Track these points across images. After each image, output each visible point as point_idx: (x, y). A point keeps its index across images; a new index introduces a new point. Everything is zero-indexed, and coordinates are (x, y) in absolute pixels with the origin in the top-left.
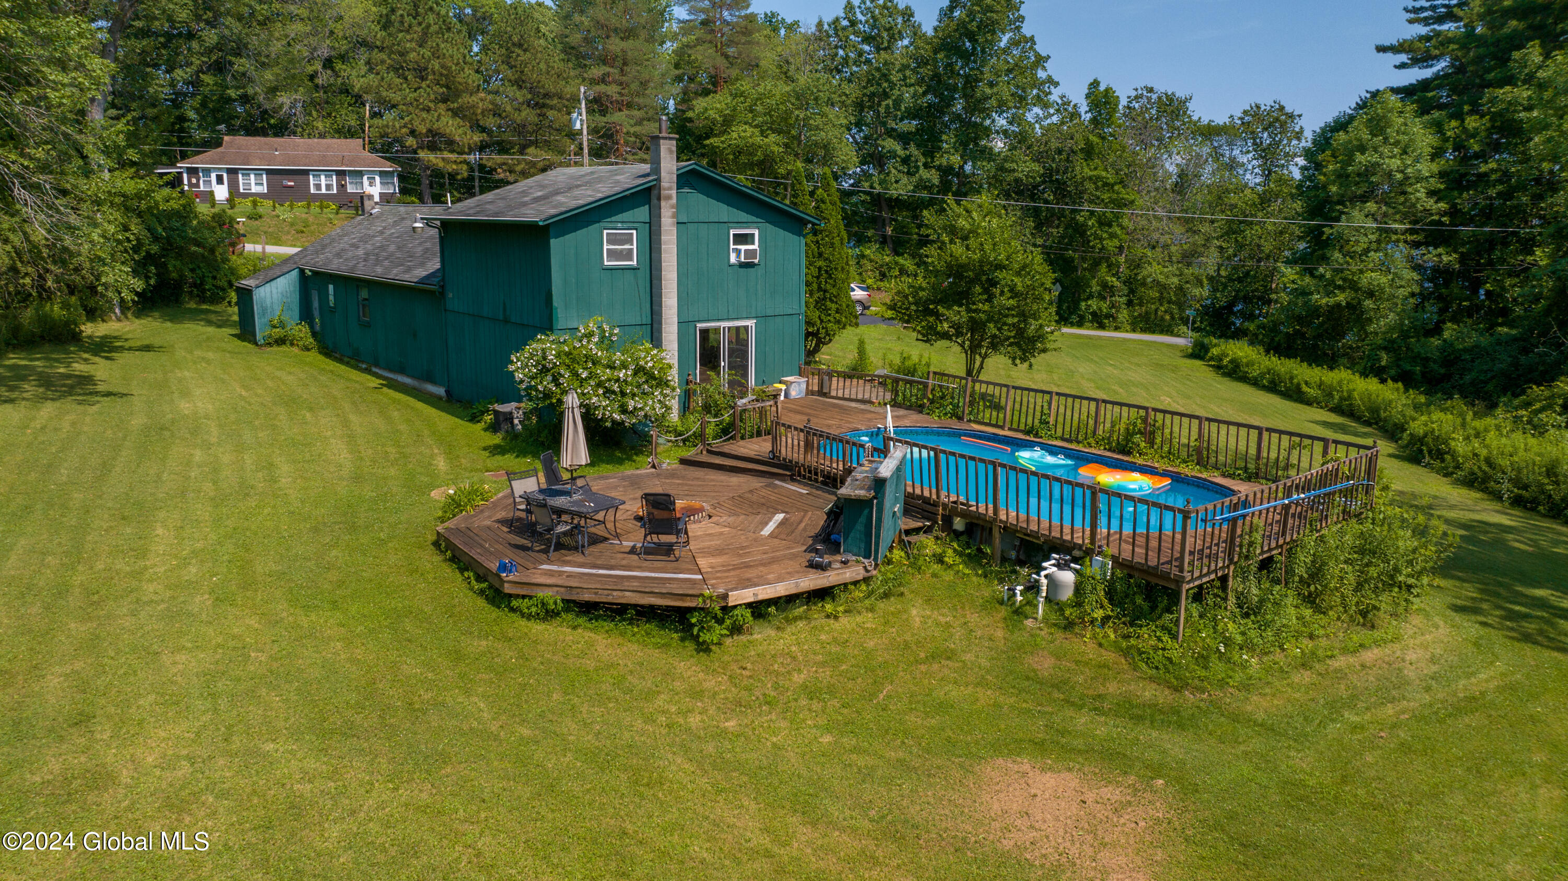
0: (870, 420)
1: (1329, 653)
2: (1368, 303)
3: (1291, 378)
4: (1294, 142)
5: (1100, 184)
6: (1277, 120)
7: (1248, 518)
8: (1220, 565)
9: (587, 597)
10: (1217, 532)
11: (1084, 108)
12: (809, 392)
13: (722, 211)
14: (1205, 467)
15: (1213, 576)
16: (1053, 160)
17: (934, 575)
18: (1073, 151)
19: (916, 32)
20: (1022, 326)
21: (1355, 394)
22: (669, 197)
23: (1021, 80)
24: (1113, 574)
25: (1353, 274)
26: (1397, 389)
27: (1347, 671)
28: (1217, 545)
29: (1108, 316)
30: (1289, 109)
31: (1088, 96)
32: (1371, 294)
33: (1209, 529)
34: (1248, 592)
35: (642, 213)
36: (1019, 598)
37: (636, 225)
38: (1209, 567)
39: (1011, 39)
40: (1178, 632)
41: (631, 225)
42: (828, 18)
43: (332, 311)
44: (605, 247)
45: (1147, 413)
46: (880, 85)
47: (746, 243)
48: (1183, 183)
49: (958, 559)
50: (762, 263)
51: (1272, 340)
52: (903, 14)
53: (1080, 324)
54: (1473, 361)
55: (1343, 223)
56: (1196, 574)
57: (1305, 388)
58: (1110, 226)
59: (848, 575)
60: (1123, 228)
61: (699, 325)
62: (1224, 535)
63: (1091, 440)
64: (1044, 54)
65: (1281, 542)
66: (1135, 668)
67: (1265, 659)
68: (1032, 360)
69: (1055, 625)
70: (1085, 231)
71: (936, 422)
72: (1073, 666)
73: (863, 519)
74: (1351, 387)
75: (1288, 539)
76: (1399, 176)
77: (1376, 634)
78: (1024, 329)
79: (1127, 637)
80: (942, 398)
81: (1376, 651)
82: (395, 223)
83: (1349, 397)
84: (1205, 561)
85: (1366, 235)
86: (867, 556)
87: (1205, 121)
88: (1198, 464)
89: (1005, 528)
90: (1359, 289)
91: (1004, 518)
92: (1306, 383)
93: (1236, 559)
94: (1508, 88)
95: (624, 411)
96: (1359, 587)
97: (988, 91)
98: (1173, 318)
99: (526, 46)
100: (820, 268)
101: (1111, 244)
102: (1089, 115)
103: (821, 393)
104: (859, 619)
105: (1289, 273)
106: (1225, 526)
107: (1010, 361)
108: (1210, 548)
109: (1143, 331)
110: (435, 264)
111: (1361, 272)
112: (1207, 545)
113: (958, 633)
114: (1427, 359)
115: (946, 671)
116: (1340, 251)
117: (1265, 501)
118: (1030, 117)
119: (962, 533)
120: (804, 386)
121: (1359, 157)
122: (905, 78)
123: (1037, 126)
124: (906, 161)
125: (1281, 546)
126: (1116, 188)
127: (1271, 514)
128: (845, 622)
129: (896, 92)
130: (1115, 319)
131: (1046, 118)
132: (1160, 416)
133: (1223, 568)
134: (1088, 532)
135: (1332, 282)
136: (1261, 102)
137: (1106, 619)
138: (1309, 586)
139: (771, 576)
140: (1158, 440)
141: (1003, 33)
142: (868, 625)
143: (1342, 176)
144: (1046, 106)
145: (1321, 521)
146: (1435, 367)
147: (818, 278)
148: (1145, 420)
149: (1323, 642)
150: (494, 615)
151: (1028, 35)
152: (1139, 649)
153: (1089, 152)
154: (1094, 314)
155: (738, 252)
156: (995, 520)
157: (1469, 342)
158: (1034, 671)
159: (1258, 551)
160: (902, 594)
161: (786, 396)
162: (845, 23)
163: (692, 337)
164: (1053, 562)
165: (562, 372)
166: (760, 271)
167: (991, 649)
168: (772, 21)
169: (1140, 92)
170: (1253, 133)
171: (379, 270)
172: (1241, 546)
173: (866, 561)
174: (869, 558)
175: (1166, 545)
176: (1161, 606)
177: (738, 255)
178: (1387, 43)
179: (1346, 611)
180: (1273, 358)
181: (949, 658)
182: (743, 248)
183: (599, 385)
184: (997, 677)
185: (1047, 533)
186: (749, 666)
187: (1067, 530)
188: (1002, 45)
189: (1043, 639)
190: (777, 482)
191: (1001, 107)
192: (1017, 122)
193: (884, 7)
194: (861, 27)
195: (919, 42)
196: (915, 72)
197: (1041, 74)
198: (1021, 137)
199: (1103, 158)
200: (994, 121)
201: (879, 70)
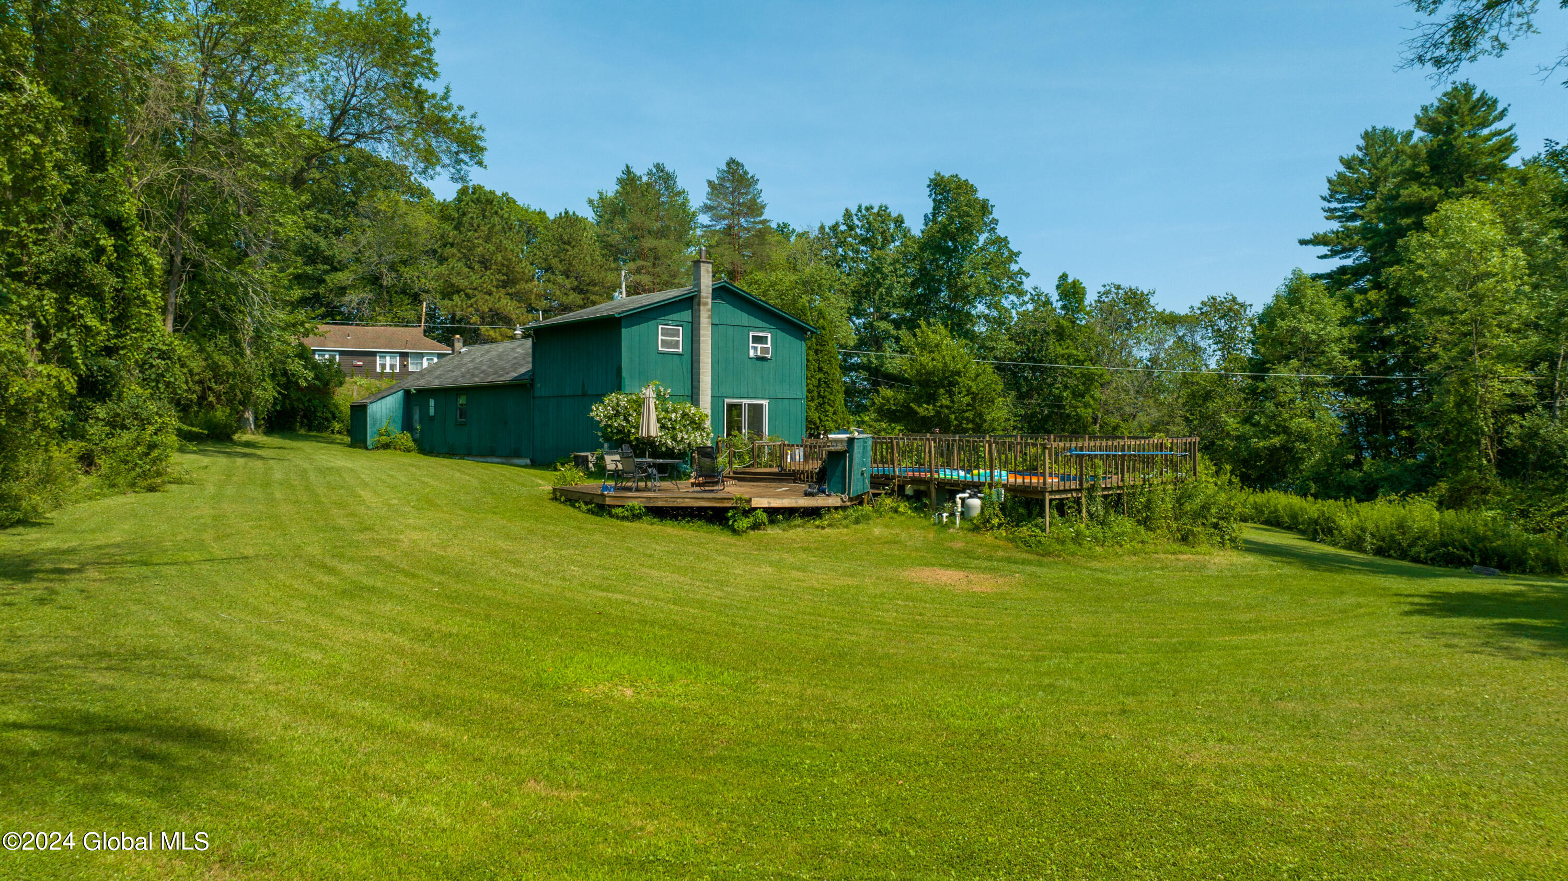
2: (1300, 445)
5: (1071, 361)
6: (1230, 309)
11: (1055, 296)
13: (744, 318)
16: (1029, 340)
18: (1048, 334)
19: (906, 234)
22: (706, 304)
23: (996, 272)
24: (1004, 496)
25: (1285, 420)
31: (1058, 287)
32: (1300, 437)
35: (686, 315)
36: (945, 520)
37: (682, 323)
39: (987, 238)
40: (1046, 528)
41: (679, 323)
42: (829, 223)
43: (432, 419)
44: (660, 338)
46: (874, 276)
47: (762, 343)
49: (907, 509)
50: (774, 359)
52: (896, 221)
58: (1083, 397)
59: (830, 502)
60: (1094, 399)
61: (727, 400)
64: (1015, 250)
69: (967, 530)
70: (1061, 402)
73: (840, 468)
76: (1315, 337)
79: (1013, 533)
82: (482, 355)
85: (1292, 387)
86: (843, 492)
87: (1167, 311)
89: (938, 483)
90: (1290, 433)
94: (1396, 267)
97: (968, 281)
101: (1086, 413)
102: (1060, 303)
104: (838, 531)
110: (526, 367)
113: (904, 535)
116: (1270, 401)
118: (1006, 303)
122: (896, 270)
123: (1014, 312)
126: (1087, 364)
128: (828, 533)
129: (888, 282)
131: (1021, 305)
136: (1216, 294)
141: (980, 233)
142: (843, 537)
144: (1020, 294)
150: (599, 521)
151: (1002, 236)
152: (1020, 538)
153: (1060, 334)
155: (755, 349)
162: (843, 228)
163: (721, 406)
166: (772, 364)
168: (783, 229)
169: (1108, 288)
170: (1211, 321)
171: (477, 379)
173: (843, 495)
174: (845, 493)
176: (1034, 512)
177: (756, 351)
178: (1308, 237)
181: (896, 543)
182: (759, 346)
188: (980, 244)
189: (959, 538)
190: (784, 484)
191: (980, 294)
192: (996, 308)
193: (878, 214)
194: (858, 231)
195: (909, 243)
196: (904, 266)
197: (1014, 267)
198: (999, 321)
199: (1074, 339)
200: (976, 307)
201: (873, 264)
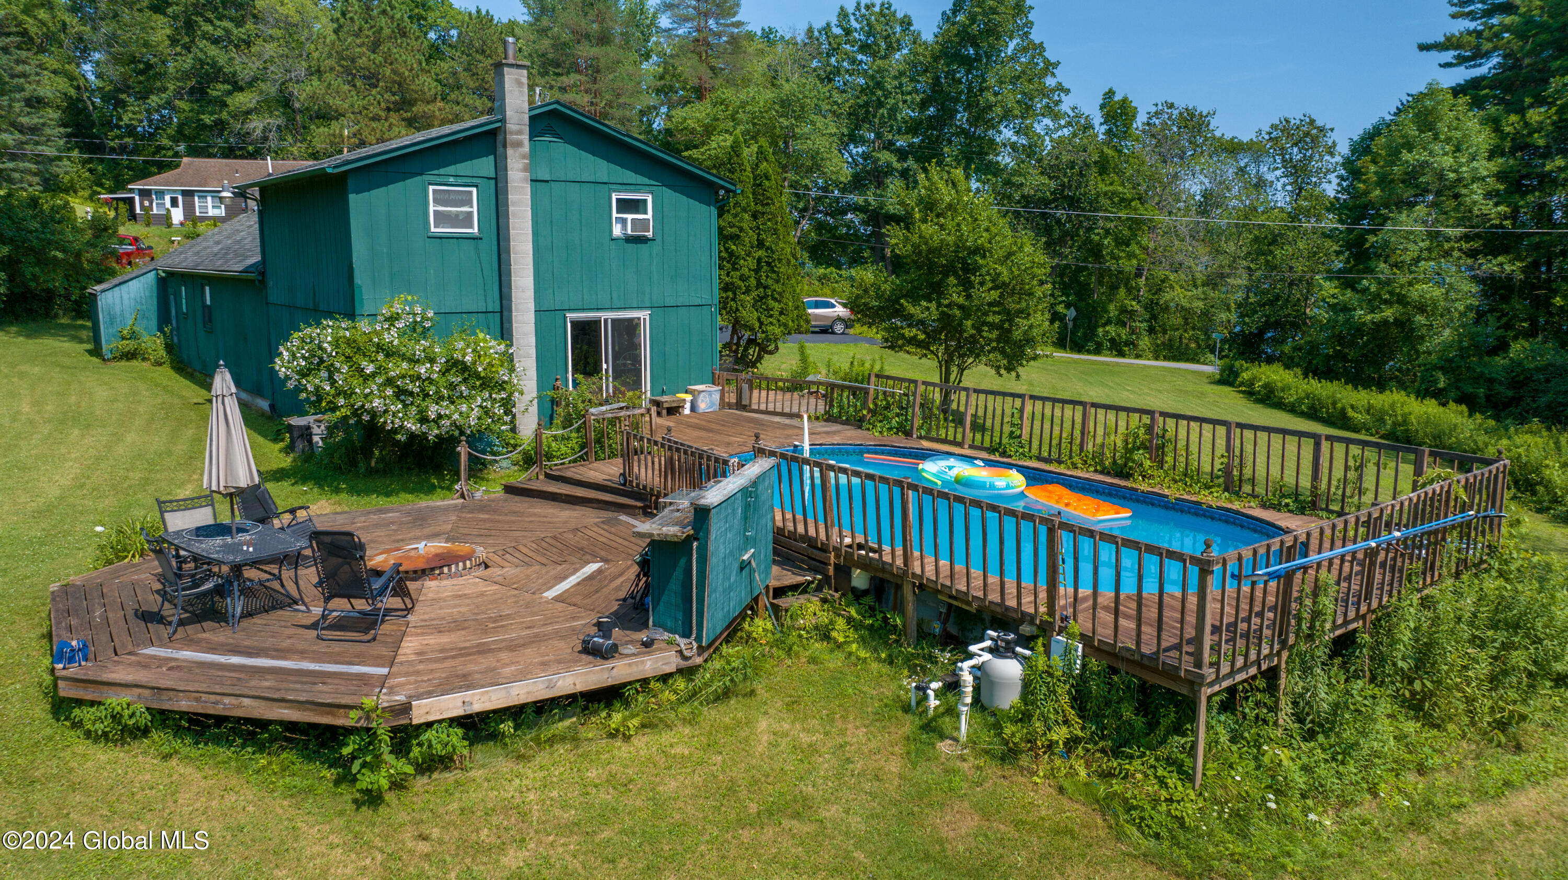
0: (788, 436)
1: (1455, 800)
2: (1420, 319)
3: (1334, 404)
4: (1327, 157)
5: (1116, 200)
6: (1307, 134)
7: (1311, 572)
8: (1265, 651)
9: (184, 705)
10: (1259, 594)
11: (1097, 119)
12: (723, 404)
13: (600, 168)
14: (1237, 494)
15: (1253, 671)
16: (1065, 175)
17: (813, 660)
18: (1087, 165)
19: (915, 40)
20: (1006, 325)
21: (1413, 419)
22: (519, 144)
23: (1027, 87)
24: (1084, 666)
25: (1402, 286)
26: (1461, 413)
27: (1491, 834)
28: (1261, 614)
29: (1127, 343)
30: (1319, 123)
31: (1102, 107)
32: (1422, 309)
33: (1246, 588)
34: (1314, 695)
35: (485, 165)
36: (933, 703)
37: (475, 181)
38: (1246, 656)
39: (1018, 44)
40: (1194, 769)
41: (468, 180)
42: (818, 24)
43: (185, 317)
44: (432, 208)
45: (1153, 419)
46: (873, 93)
47: (637, 212)
48: (1209, 202)
49: (852, 634)
50: (659, 239)
51: (1310, 363)
52: (902, 22)
53: (1098, 351)
54: (1548, 381)
55: (1389, 227)
56: (1225, 669)
57: (1351, 413)
58: (1128, 244)
59: (648, 665)
60: (1140, 247)
61: (570, 316)
62: (1271, 599)
63: (1076, 459)
64: (1053, 60)
65: (1363, 609)
66: (1120, 836)
67: (1346, 814)
68: (1020, 369)
69: (987, 752)
70: (1101, 251)
71: (875, 438)
72: (1012, 832)
73: (679, 573)
74: (1406, 410)
75: (1374, 605)
76: (1452, 175)
77: (1529, 760)
78: (1009, 331)
79: (1107, 775)
80: (887, 407)
81: (1533, 793)
83: (1405, 422)
84: (1241, 643)
85: (1415, 243)
86: (686, 634)
87: (1228, 136)
88: (1226, 489)
89: (921, 586)
90: (1408, 303)
91: (918, 571)
92: (1352, 407)
93: (1291, 641)
95: (424, 420)
96: (1494, 680)
97: (992, 99)
98: (1199, 346)
99: (488, 52)
100: (759, 260)
101: (1130, 265)
102: (1105, 127)
103: (740, 405)
104: (666, 737)
105: (1329, 289)
106: (1273, 584)
107: (993, 372)
108: (1248, 620)
109: (1166, 358)
111: (1410, 284)
112: (1242, 615)
113: (826, 763)
114: (1491, 381)
115: (786, 842)
116: (1385, 262)
117: (1338, 543)
118: (1039, 128)
119: (865, 593)
120: (717, 397)
121: (1406, 156)
122: (901, 85)
123: (1047, 138)
124: (904, 174)
125: (1363, 617)
126: (1133, 204)
127: (1347, 564)
128: (643, 744)
129: (891, 101)
130: (1135, 346)
131: (1057, 130)
132: (1171, 423)
133: (1269, 656)
134: (1043, 595)
135: (1378, 295)
136: (1289, 116)
137: (1072, 743)
138: (1411, 682)
139: (507, 671)
140: (1169, 459)
141: (1011, 38)
142: (678, 750)
143: (1384, 181)
144: (1056, 117)
145: (1424, 573)
146: (1502, 389)
147: (757, 271)
148: (1150, 429)
149: (1442, 779)
150: (49, 731)
151: (1037, 42)
152: (1126, 800)
153: (1103, 167)
154: (1112, 341)
155: (624, 221)
156: (905, 572)
157: (1540, 362)
158: (941, 841)
159: (1328, 626)
160: (752, 693)
161: (693, 408)
162: (838, 31)
163: (562, 330)
164: (988, 643)
165: (338, 365)
166: (656, 248)
167: (874, 796)
168: (768, 35)
169: (1160, 107)
170: (1282, 149)
172: (1299, 620)
173: (682, 642)
174: (689, 637)
175: (1171, 615)
176: (1165, 723)
177: (624, 226)
178: (1430, 41)
179: (1473, 723)
180: (1312, 381)
181: (797, 815)
182: (630, 217)
183: (389, 382)
184: (872, 854)
185: (980, 594)
186: (435, 833)
187: (1011, 589)
188: (1010, 51)
189: (965, 779)
190: (623, 518)
191: (1007, 115)
192: (1026, 135)
193: (882, 14)
194: (856, 35)
195: (920, 50)
196: (912, 80)
197: (1050, 82)
198: (1030, 151)
199: (1120, 173)
200: (1000, 132)
201: (872, 77)
